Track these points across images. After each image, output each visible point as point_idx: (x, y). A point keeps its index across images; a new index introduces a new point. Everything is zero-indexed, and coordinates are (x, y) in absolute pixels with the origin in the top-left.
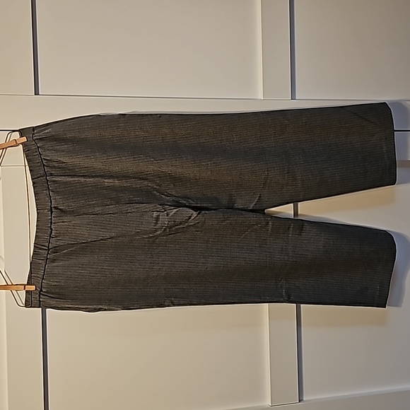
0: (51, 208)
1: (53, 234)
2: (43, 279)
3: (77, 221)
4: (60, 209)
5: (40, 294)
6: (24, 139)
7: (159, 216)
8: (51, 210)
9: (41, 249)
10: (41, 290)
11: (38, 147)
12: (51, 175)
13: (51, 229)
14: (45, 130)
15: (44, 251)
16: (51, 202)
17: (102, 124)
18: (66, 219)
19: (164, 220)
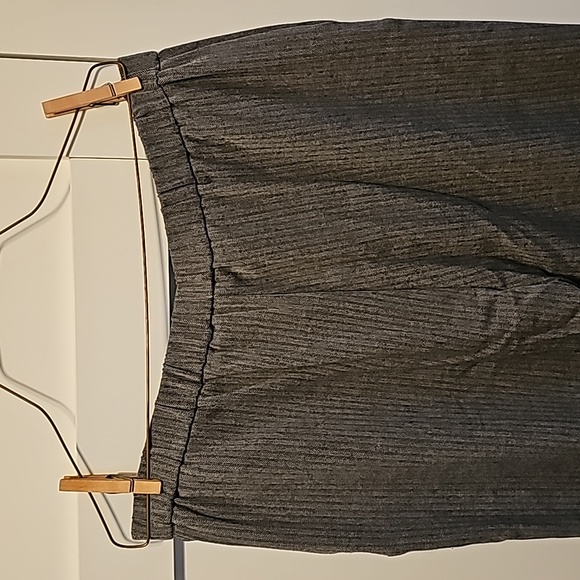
0: (213, 269)
1: (216, 340)
2: (182, 463)
3: (280, 306)
4: (235, 274)
5: (174, 504)
6: (134, 84)
7: (492, 303)
8: (213, 276)
9: (181, 380)
10: (177, 495)
11: (172, 105)
12: (208, 180)
13: (212, 327)
14: (188, 59)
15: (189, 387)
16: (212, 254)
17: (342, 47)
18: (250, 300)
19: (509, 314)
